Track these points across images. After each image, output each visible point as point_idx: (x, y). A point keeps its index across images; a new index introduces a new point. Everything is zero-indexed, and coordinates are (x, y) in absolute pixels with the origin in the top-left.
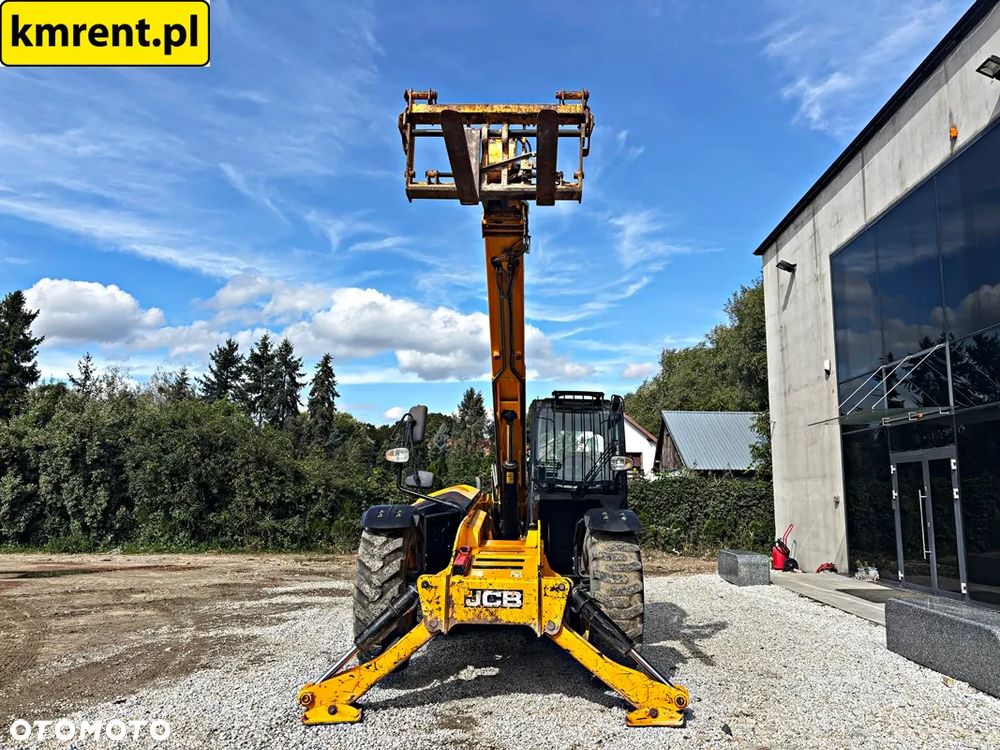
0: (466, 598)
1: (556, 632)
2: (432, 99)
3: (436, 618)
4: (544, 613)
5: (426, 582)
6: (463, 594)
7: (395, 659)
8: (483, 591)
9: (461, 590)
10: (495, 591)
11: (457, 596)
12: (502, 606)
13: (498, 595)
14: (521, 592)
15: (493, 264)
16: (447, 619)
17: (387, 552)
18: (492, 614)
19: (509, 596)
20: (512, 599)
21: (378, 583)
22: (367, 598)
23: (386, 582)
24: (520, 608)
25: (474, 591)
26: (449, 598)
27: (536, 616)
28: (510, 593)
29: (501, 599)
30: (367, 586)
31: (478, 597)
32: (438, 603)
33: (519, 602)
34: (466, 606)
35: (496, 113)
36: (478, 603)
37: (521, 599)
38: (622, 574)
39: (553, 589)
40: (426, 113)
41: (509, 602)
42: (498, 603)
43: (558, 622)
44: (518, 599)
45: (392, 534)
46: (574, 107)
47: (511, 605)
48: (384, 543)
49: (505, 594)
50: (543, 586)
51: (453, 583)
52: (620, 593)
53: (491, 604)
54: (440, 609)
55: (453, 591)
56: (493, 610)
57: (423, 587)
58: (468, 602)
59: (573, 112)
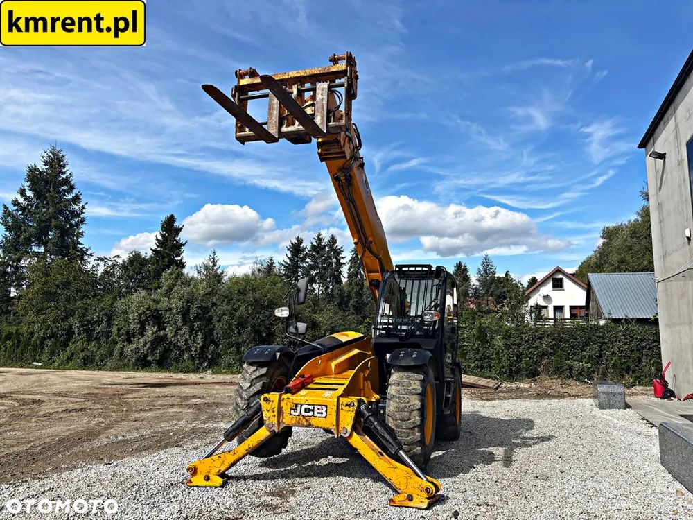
0: (291, 409)
1: (347, 435)
2: (253, 74)
3: (272, 422)
4: (340, 422)
5: (266, 397)
6: (289, 406)
7: (247, 447)
8: (302, 405)
9: (288, 404)
10: (309, 405)
11: (286, 407)
12: (313, 416)
13: (311, 408)
14: (326, 406)
16: (279, 423)
17: (254, 377)
18: (307, 421)
19: (319, 409)
20: (320, 411)
21: (246, 397)
22: (239, 407)
23: (251, 396)
24: (325, 417)
25: (296, 405)
26: (280, 408)
27: (335, 424)
28: (319, 407)
29: (313, 410)
30: (239, 399)
31: (299, 409)
32: (273, 412)
33: (325, 413)
34: (291, 415)
36: (298, 413)
37: (326, 411)
38: (405, 396)
39: (347, 405)
40: (248, 85)
41: (318, 413)
42: (311, 413)
43: (349, 428)
44: (324, 411)
45: (260, 365)
46: (342, 66)
47: (319, 415)
48: (254, 371)
49: (316, 407)
50: (341, 403)
51: (284, 399)
52: (402, 410)
53: (306, 414)
54: (274, 416)
55: (283, 404)
56: (307, 418)
57: (264, 401)
58: (292, 411)
59: (340, 69)
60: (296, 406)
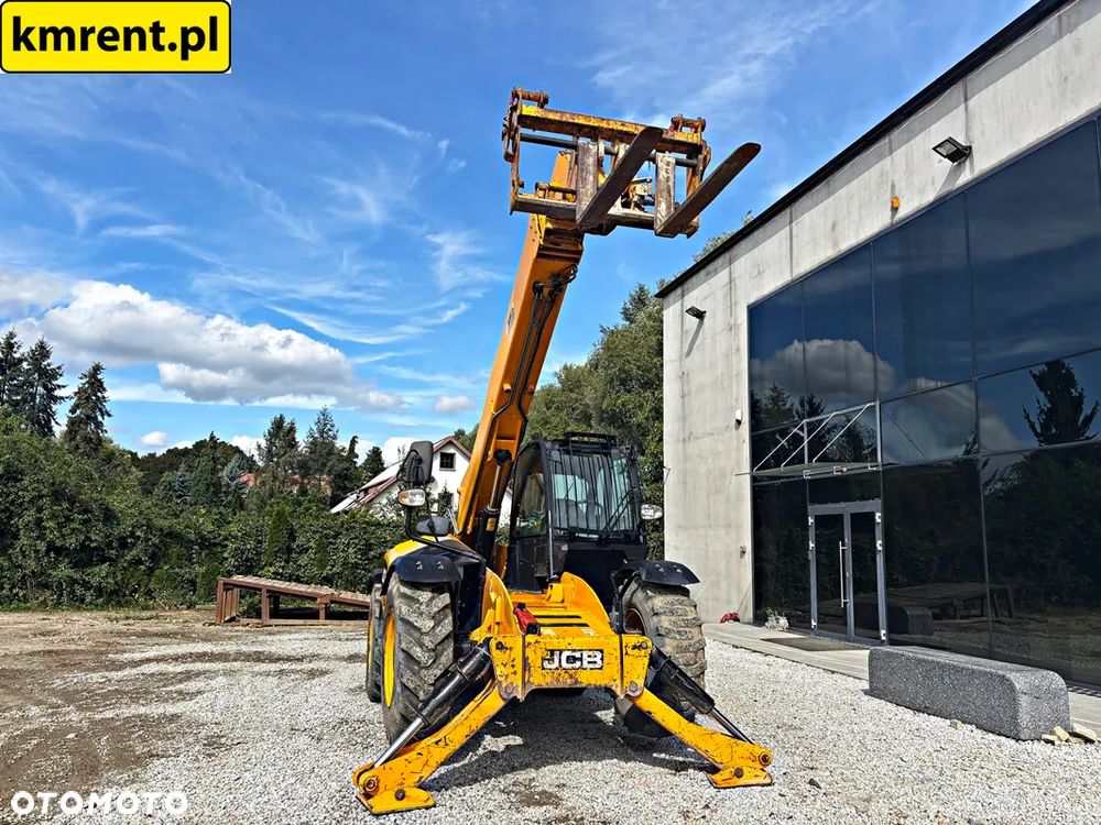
0: (543, 659)
1: (638, 693)
2: (543, 102)
3: (512, 684)
4: (625, 674)
5: (500, 643)
6: (539, 654)
7: (467, 732)
8: (561, 652)
9: (539, 652)
10: (574, 651)
11: (534, 657)
12: (581, 668)
13: (578, 655)
14: (602, 651)
15: (535, 288)
16: (524, 683)
17: (436, 609)
18: (571, 676)
19: (589, 656)
20: (592, 660)
21: (431, 646)
22: (418, 663)
23: (439, 644)
24: (601, 669)
25: (552, 652)
26: (525, 659)
27: (618, 676)
28: (590, 653)
29: (581, 659)
30: (418, 649)
31: (556, 660)
32: (513, 666)
33: (599, 662)
34: (543, 669)
35: (612, 130)
36: (556, 664)
37: (602, 659)
38: (687, 629)
39: (634, 647)
40: (537, 118)
41: (589, 662)
42: (578, 664)
43: (641, 682)
44: (598, 659)
45: (438, 589)
47: (591, 666)
48: (432, 598)
49: (585, 654)
50: (624, 645)
51: (529, 644)
52: (686, 650)
53: (570, 666)
54: (515, 673)
55: (529, 652)
56: (572, 672)
57: (497, 648)
58: (546, 664)
59: (690, 141)
60: (552, 654)
